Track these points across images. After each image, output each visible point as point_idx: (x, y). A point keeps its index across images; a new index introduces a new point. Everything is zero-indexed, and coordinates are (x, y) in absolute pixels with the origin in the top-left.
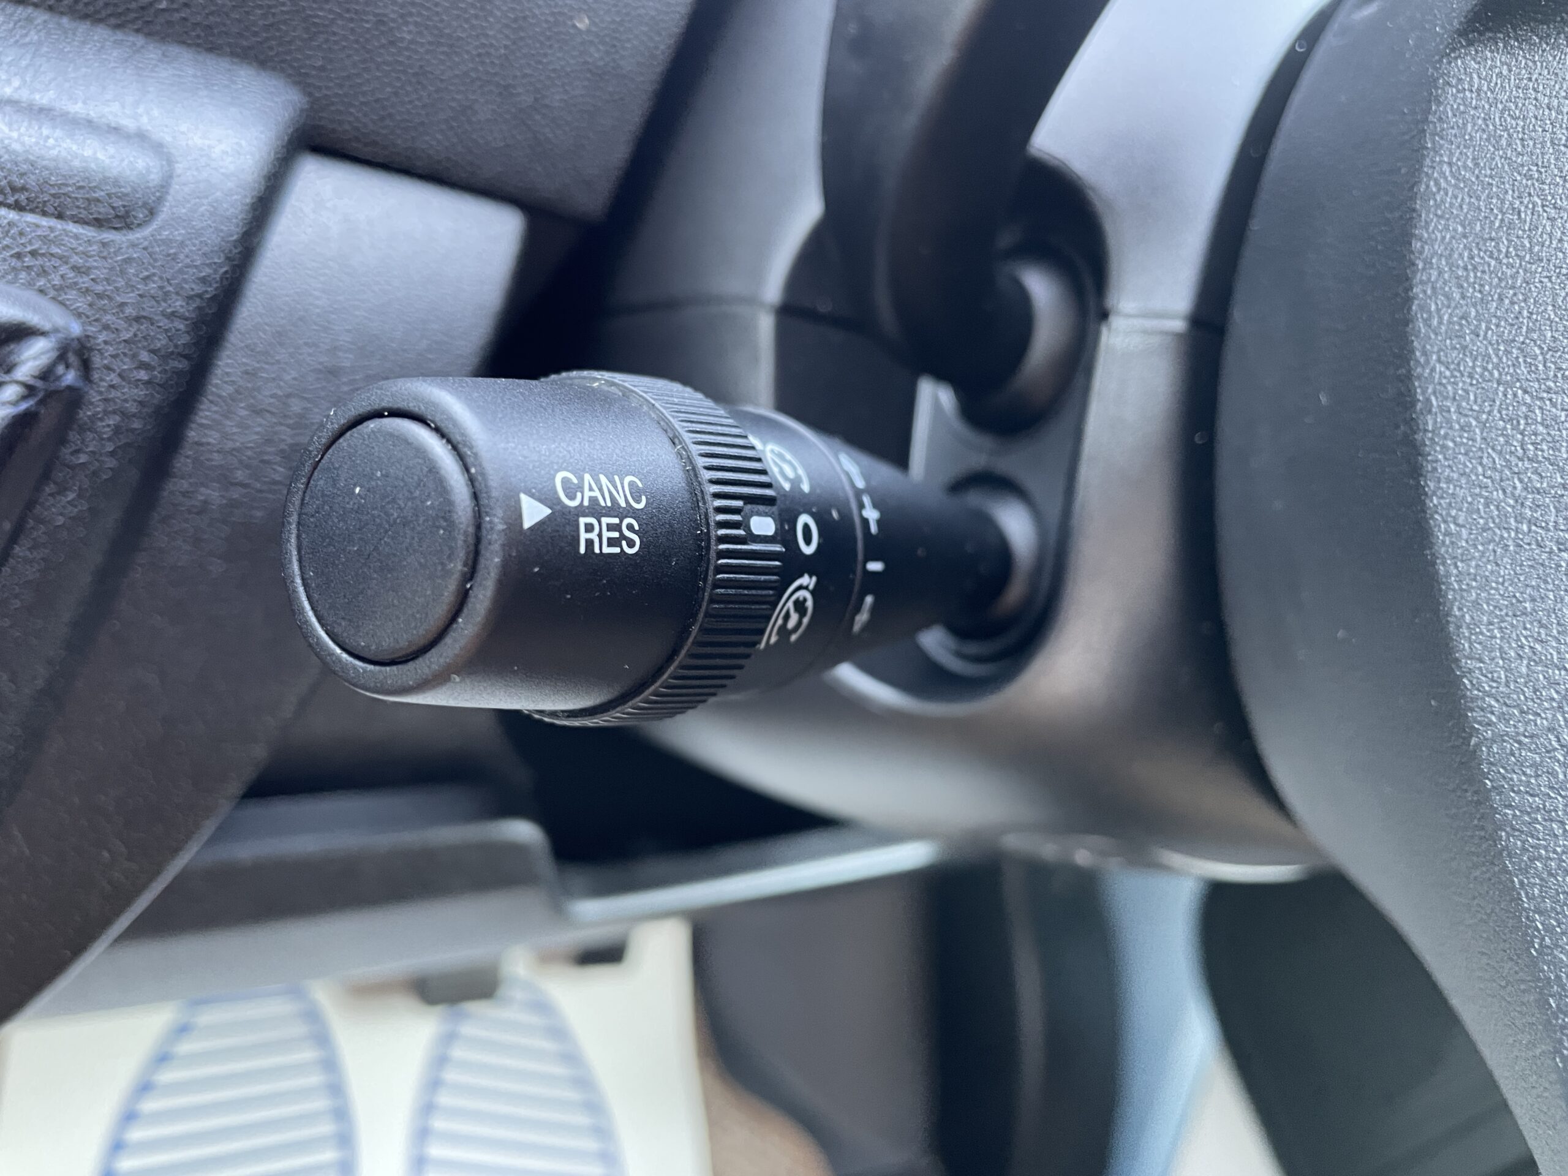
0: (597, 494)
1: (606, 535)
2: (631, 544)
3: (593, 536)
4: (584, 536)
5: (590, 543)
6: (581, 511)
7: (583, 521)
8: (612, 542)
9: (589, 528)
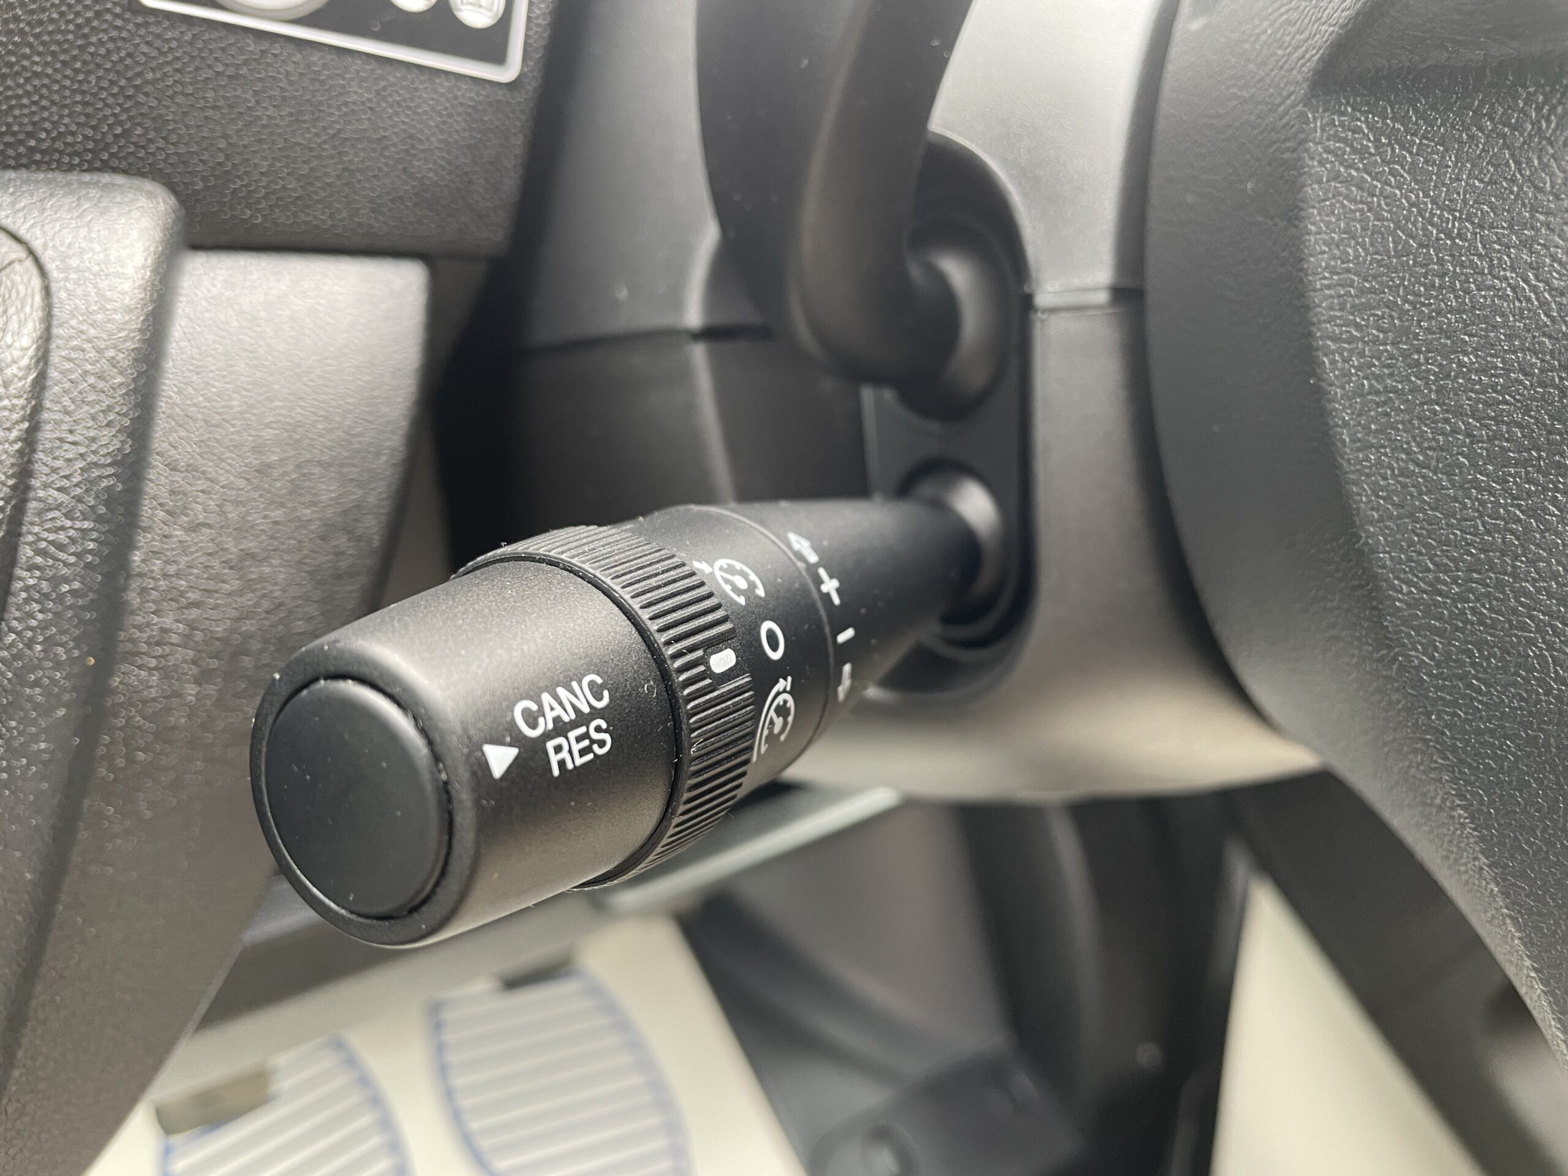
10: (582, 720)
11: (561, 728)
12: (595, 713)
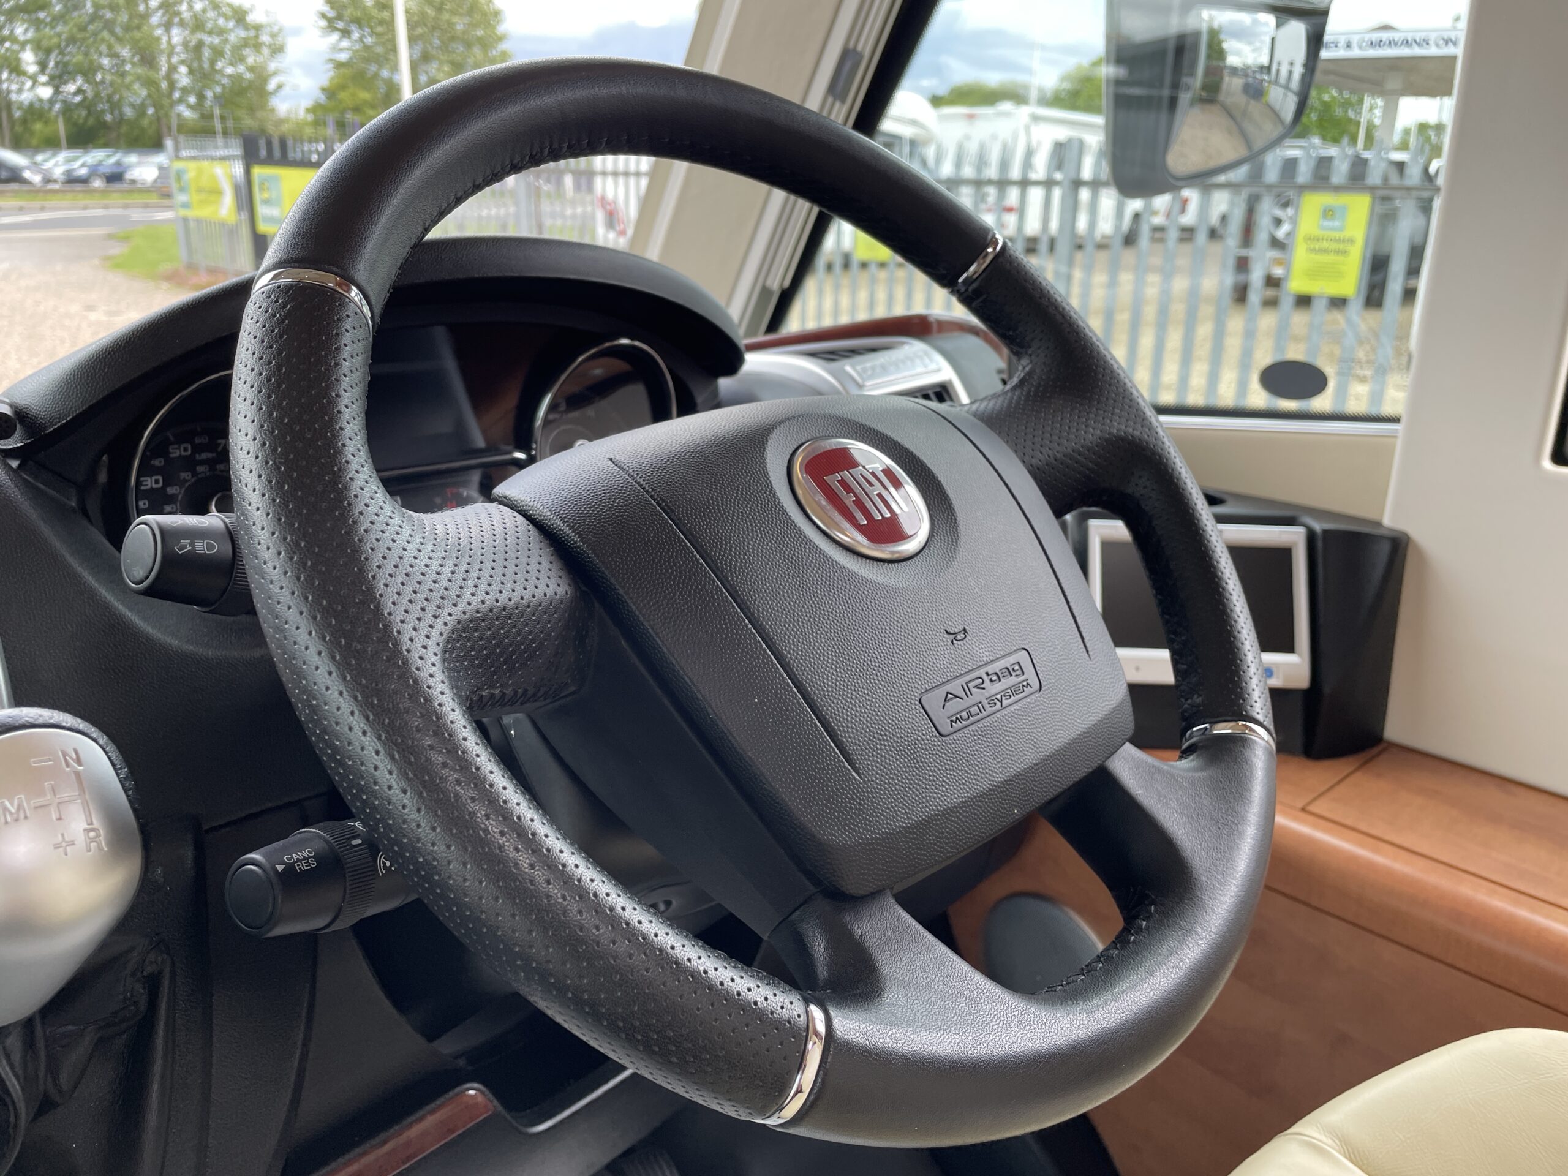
0: (298, 857)
1: (304, 865)
2: (314, 864)
3: (301, 866)
4: (297, 868)
5: (300, 869)
6: (294, 862)
7: (296, 865)
8: (306, 866)
9: (298, 865)
10: (305, 858)
11: (298, 860)
12: (310, 857)
